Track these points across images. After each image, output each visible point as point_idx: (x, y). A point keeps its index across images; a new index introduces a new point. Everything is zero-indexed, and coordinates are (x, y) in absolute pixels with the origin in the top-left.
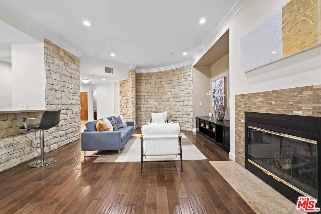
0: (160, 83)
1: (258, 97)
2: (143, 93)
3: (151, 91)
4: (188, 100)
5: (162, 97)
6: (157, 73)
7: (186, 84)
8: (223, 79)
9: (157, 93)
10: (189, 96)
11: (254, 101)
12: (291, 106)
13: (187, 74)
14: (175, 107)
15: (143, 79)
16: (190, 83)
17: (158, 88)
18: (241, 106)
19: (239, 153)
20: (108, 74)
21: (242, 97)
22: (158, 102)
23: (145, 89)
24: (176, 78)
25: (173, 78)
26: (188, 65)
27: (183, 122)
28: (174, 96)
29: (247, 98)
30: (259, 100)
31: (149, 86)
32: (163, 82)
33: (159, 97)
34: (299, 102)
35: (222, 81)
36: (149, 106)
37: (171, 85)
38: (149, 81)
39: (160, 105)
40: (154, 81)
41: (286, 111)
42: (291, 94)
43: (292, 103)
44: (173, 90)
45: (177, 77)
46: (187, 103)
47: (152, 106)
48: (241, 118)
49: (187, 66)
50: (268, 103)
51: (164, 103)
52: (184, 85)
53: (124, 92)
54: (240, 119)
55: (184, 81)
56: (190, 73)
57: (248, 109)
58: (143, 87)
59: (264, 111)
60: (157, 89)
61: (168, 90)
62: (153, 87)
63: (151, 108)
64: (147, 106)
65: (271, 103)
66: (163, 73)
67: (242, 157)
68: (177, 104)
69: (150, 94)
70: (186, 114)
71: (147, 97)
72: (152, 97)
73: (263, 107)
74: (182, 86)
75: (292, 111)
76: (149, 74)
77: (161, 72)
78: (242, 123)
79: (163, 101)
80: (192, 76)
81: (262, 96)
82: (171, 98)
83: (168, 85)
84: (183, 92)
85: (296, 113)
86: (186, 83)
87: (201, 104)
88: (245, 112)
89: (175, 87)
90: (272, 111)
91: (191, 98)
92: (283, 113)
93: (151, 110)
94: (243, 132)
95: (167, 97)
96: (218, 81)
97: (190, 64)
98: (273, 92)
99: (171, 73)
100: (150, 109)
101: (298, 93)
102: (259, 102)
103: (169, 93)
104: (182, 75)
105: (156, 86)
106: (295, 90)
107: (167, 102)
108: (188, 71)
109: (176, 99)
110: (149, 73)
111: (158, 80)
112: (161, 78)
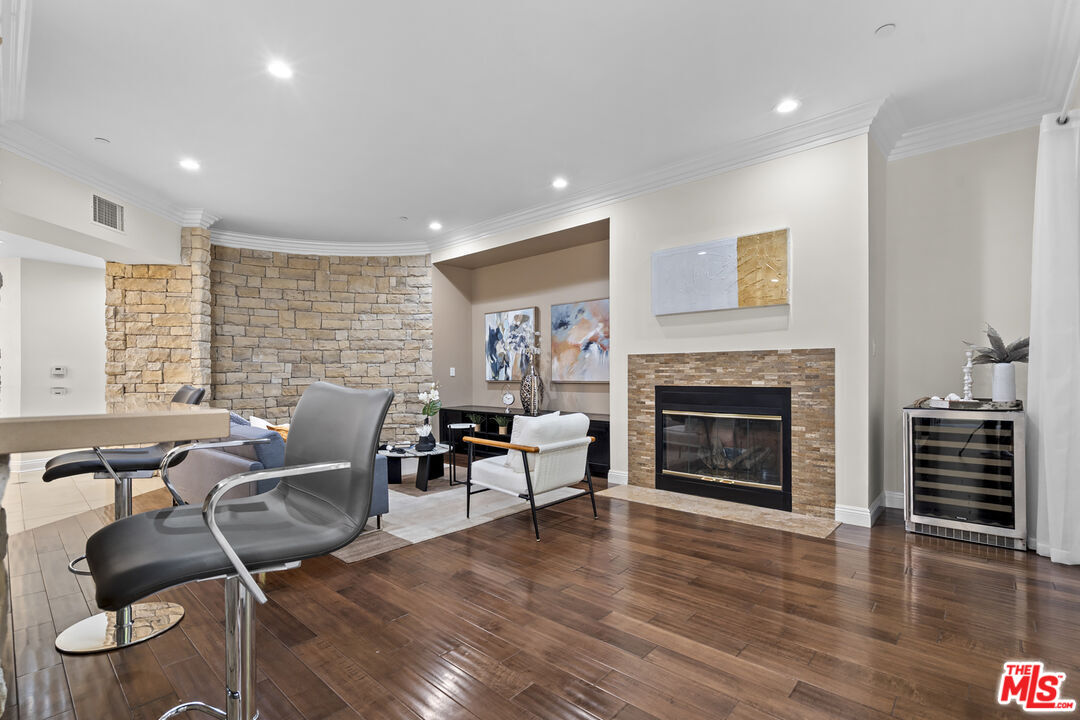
0: (300, 297)
1: (688, 360)
2: (227, 328)
3: (265, 321)
4: (416, 360)
5: (309, 344)
6: (290, 257)
7: (409, 310)
8: (531, 313)
9: (289, 333)
10: (418, 348)
11: (680, 367)
12: (749, 375)
13: (411, 281)
14: (365, 380)
15: (227, 271)
16: (423, 310)
17: (292, 313)
18: (647, 376)
19: (641, 464)
20: (102, 231)
21: (649, 358)
22: (293, 362)
23: (236, 311)
24: (366, 289)
25: (357, 286)
26: (416, 257)
27: (395, 426)
28: (361, 343)
29: (663, 361)
30: (690, 365)
31: (253, 303)
32: (313, 294)
33: (297, 346)
34: (761, 370)
35: (528, 318)
36: (254, 377)
37: (349, 308)
38: (255, 282)
39: (299, 374)
40: (278, 284)
41: (742, 382)
42: (749, 359)
43: (750, 371)
44: (356, 325)
45: (370, 285)
46: (412, 369)
47: (262, 377)
48: (647, 398)
49: (411, 257)
50: (708, 371)
51: (315, 368)
52: (400, 312)
53: (144, 317)
54: (642, 400)
55: (398, 301)
56: (422, 281)
57: (665, 382)
58: (226, 303)
59: (703, 382)
60: (290, 316)
61: (336, 324)
62: (273, 306)
63: (263, 383)
64: (242, 376)
65: (715, 371)
66: (317, 263)
67: (648, 471)
68: (373, 371)
69: (258, 331)
70: (406, 402)
71: (241, 341)
72: (266, 344)
73: (700, 377)
74: (392, 316)
75: (750, 382)
76: (253, 256)
77: (306, 257)
78: (649, 407)
79: (314, 361)
80: (430, 290)
81: (697, 360)
82: (349, 352)
83: (335, 307)
84: (396, 333)
85: (756, 383)
86: (410, 307)
87: (452, 372)
88: (656, 387)
89: (364, 317)
90: (717, 383)
91: (426, 355)
92: (736, 384)
93: (261, 391)
94: (651, 424)
95: (330, 345)
96: (512, 315)
97: (424, 254)
98: (719, 354)
99: (347, 268)
100: (259, 389)
101: (759, 358)
102: (691, 368)
103: (340, 335)
104: (393, 281)
105: (284, 305)
106: (754, 354)
107: (332, 363)
108: (416, 271)
109: (368, 356)
110: (253, 251)
111: (292, 284)
112: (306, 278)
